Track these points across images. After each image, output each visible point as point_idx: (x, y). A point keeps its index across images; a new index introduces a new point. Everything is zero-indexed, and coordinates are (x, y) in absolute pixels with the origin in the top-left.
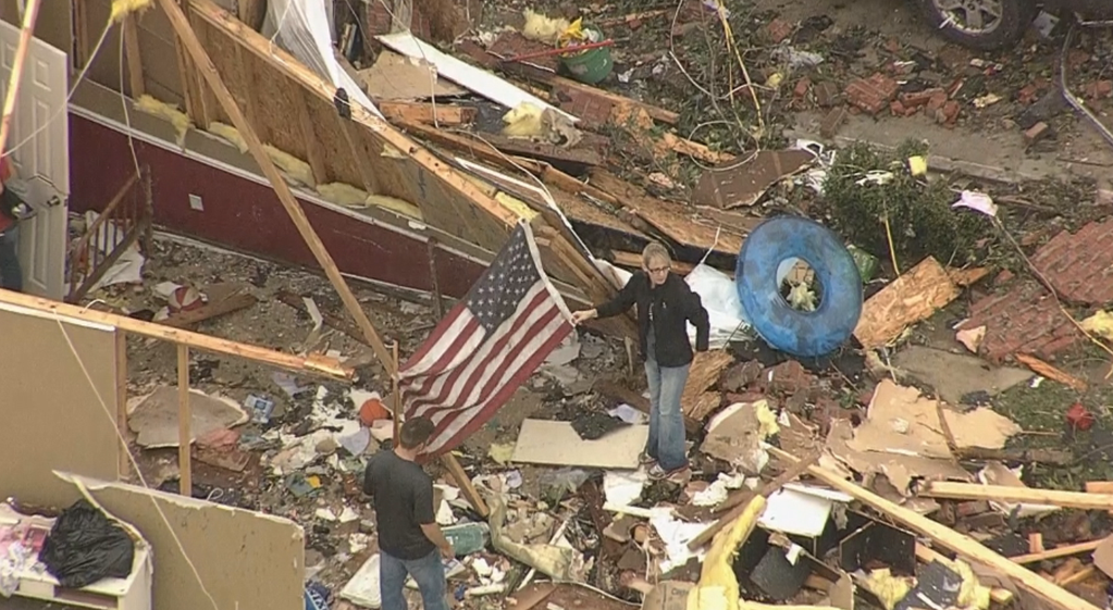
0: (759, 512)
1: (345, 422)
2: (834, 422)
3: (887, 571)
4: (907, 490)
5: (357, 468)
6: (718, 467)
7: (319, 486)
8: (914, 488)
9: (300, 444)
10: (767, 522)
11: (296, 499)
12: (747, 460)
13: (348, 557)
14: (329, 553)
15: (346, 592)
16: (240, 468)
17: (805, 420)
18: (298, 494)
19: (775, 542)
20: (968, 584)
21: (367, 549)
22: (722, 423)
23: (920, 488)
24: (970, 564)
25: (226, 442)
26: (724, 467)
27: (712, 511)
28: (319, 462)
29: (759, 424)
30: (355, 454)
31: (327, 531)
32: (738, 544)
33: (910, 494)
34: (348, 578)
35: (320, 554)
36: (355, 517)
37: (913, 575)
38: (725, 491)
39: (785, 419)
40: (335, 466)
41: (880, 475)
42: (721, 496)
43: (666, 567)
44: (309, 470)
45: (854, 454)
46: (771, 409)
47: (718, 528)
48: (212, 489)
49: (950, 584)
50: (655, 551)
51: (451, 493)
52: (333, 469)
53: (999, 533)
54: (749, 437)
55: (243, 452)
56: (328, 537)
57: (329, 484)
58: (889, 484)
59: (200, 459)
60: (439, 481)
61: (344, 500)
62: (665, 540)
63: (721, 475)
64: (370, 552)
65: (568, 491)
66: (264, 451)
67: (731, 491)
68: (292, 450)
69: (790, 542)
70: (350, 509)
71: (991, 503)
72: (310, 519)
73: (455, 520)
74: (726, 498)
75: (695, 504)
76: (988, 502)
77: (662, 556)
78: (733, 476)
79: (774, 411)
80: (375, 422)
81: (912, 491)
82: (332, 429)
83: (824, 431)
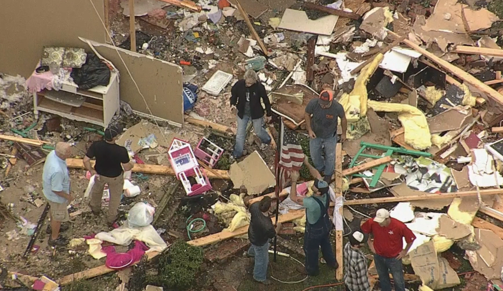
0: (380, 61)
1: (211, 7)
2: (418, 17)
3: (434, 87)
4: (445, 49)
5: (215, 29)
6: (366, 35)
7: (198, 36)
8: (449, 48)
9: (192, 16)
10: (383, 65)
11: (188, 42)
12: (379, 34)
13: (208, 71)
14: (200, 68)
15: (205, 87)
16: (165, 27)
17: (405, 15)
18: (189, 40)
19: (386, 74)
20: (467, 96)
21: (216, 67)
22: (370, 16)
23: (451, 49)
24: (468, 86)
25: (160, 15)
26: (369, 36)
27: (362, 56)
28: (199, 25)
29: (385, 18)
30: (215, 22)
31: (200, 58)
32: (370, 75)
33: (447, 51)
34: (207, 80)
35: (195, 68)
36: (212, 52)
37: (445, 90)
38: (368, 48)
39: (396, 15)
40: (206, 28)
41: (434, 43)
42: (367, 49)
43: (340, 82)
44: (194, 29)
45: (425, 33)
46: (390, 11)
47: (363, 65)
48: (153, 36)
49: (460, 95)
50: (337, 74)
51: (253, 43)
52: (204, 29)
53: (483, 70)
54: (380, 23)
55: (168, 19)
56: (200, 61)
57: (203, 36)
58: (438, 46)
59: (150, 22)
60: (249, 37)
61: (208, 44)
62: (341, 69)
63: (368, 40)
64: (217, 69)
65: (304, 43)
66: (176, 19)
67: (371, 48)
68: (189, 19)
69: (392, 74)
70: (210, 49)
71: (482, 56)
72: (193, 52)
73: (254, 55)
74: (369, 50)
75: (356, 52)
76: (480, 55)
77: (340, 77)
78: (372, 40)
79: (392, 12)
80: (224, 8)
81: (448, 50)
82: (206, 10)
83: (413, 20)
